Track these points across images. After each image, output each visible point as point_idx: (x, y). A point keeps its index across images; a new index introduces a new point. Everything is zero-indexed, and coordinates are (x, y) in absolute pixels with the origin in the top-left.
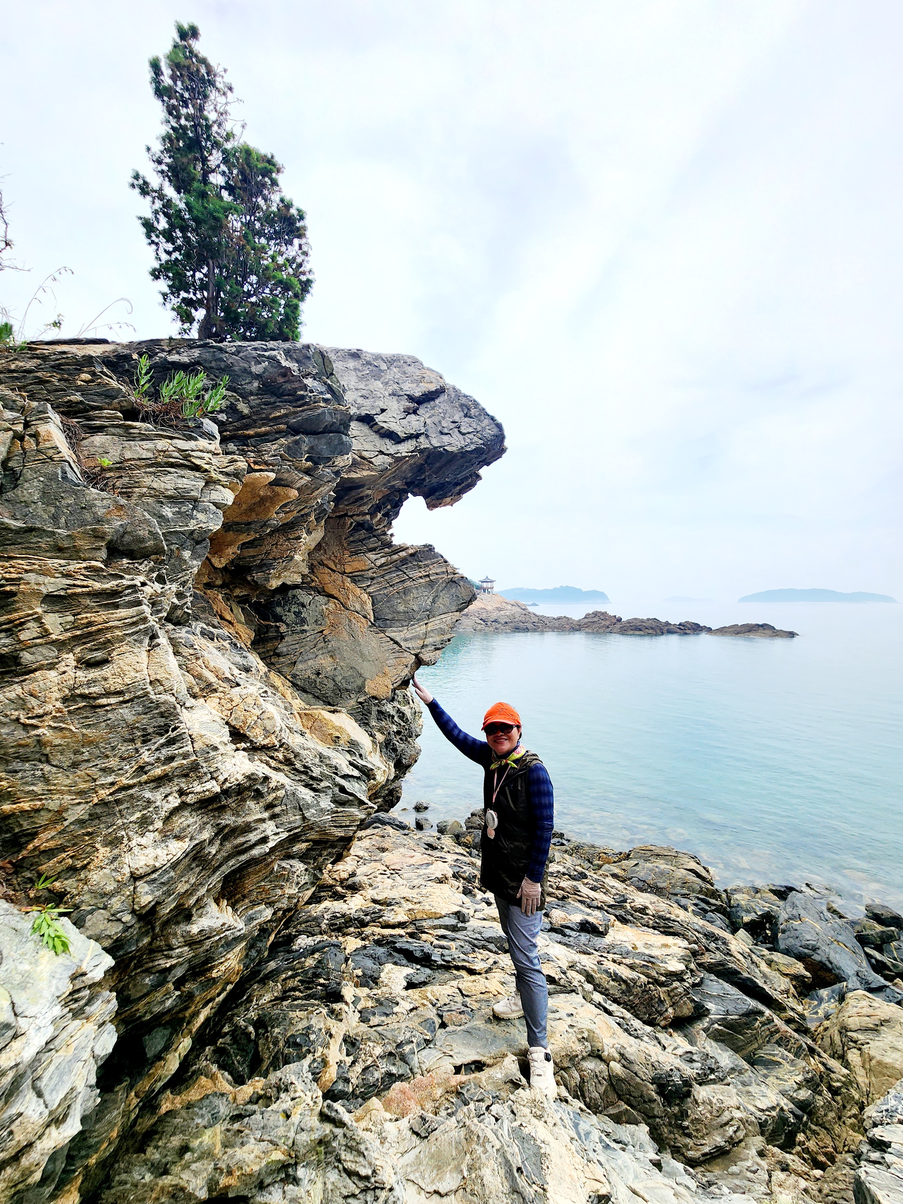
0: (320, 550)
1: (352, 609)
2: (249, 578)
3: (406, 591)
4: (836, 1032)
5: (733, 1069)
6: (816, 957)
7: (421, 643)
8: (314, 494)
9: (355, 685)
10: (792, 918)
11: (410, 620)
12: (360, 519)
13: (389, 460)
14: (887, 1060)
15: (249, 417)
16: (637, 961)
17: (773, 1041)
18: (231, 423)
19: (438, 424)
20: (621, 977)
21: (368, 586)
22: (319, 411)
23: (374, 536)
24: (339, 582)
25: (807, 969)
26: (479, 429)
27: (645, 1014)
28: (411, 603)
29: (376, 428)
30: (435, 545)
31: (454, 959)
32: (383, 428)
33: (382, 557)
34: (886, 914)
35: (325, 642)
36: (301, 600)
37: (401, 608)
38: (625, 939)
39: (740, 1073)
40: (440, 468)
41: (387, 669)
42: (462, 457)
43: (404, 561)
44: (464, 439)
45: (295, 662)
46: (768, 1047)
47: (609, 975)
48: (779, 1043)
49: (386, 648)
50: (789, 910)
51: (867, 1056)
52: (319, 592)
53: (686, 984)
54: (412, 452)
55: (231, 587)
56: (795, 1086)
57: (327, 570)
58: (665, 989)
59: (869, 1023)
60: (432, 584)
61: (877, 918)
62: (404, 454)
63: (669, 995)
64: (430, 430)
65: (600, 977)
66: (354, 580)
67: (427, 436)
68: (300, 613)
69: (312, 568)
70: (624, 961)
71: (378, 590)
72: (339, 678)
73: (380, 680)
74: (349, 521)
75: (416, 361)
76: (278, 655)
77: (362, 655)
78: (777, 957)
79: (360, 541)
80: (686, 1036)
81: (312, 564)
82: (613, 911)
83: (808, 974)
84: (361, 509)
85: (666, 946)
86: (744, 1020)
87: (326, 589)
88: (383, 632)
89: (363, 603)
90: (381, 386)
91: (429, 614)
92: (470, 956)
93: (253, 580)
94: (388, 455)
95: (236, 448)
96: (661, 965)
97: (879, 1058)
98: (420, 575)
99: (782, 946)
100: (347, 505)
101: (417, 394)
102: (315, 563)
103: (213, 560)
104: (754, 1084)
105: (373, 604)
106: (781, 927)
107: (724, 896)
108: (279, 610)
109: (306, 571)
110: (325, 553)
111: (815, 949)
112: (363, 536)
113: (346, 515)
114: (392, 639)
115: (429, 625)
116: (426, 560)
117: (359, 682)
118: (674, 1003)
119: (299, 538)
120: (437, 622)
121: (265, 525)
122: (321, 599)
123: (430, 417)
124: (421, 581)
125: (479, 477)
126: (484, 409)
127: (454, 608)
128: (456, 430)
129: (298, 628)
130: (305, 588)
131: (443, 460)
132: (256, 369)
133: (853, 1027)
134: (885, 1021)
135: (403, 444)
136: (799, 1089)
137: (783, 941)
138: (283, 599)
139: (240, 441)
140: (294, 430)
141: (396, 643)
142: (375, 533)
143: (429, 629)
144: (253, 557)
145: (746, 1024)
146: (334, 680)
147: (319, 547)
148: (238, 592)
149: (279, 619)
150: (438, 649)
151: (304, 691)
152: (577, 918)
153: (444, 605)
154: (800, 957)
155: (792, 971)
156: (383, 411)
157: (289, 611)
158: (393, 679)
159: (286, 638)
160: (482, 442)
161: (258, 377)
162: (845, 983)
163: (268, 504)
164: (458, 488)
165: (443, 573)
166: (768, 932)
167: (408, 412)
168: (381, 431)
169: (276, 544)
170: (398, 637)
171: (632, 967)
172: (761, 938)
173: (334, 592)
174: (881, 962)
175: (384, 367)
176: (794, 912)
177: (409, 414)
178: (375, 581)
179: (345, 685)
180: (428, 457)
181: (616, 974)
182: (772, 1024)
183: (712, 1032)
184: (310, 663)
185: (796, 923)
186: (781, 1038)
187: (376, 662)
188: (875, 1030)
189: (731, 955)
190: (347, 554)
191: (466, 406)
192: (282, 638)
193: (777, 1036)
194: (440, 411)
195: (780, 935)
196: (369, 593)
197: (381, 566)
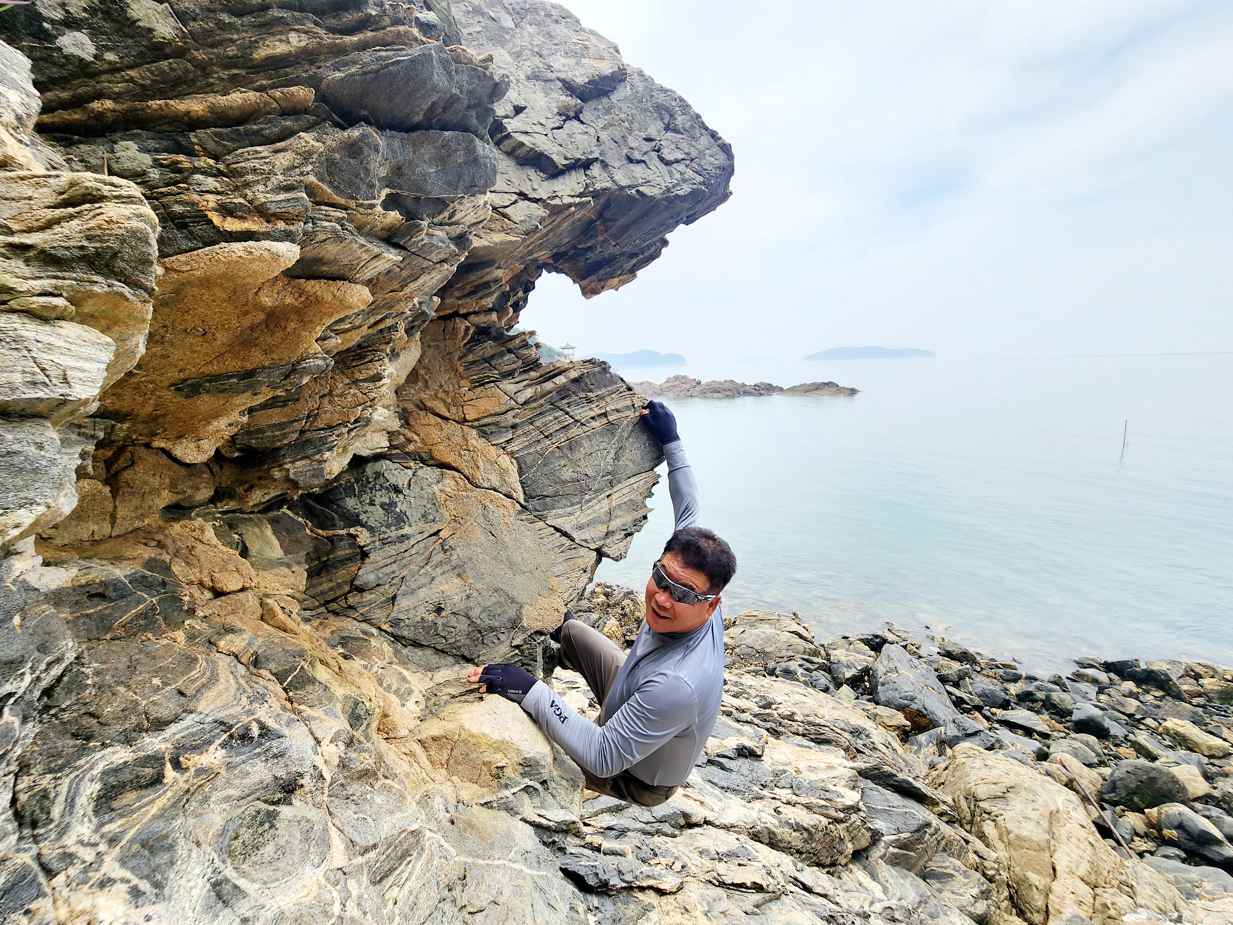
0: (416, 381)
1: (486, 485)
2: (277, 474)
3: (572, 445)
4: (962, 798)
5: (920, 902)
6: (914, 706)
7: (603, 529)
8: (407, 290)
9: (504, 619)
10: (890, 671)
11: (583, 492)
12: (480, 320)
13: (539, 211)
14: (1025, 833)
15: (180, 53)
16: (814, 800)
17: (941, 849)
18: (114, 69)
19: (621, 141)
20: (803, 826)
21: (508, 442)
22: (415, 51)
23: (510, 351)
24: (458, 439)
25: (906, 718)
26: (694, 154)
27: (827, 857)
28: (582, 463)
29: (507, 145)
30: (610, 362)
31: (636, 878)
32: (522, 144)
33: (526, 387)
34: (956, 651)
35: (445, 552)
36: (393, 480)
37: (567, 474)
38: (783, 759)
39: (926, 903)
40: (625, 229)
41: (554, 582)
42: (667, 208)
43: (563, 392)
44: (670, 172)
45: (394, 598)
46: (937, 858)
47: (791, 826)
48: (944, 850)
49: (550, 546)
50: (885, 662)
51: (1004, 829)
52: (423, 461)
53: (862, 814)
54: (580, 195)
55: (240, 490)
56: (972, 900)
57: (433, 419)
58: (844, 825)
59: (997, 790)
60: (611, 428)
61: (949, 655)
62: (567, 200)
63: (848, 831)
64: (609, 154)
65: (784, 833)
66: (484, 433)
67: (605, 165)
68: (393, 504)
69: (405, 416)
70: (798, 799)
71: (525, 447)
72: (475, 613)
73: (544, 602)
74: (462, 325)
75: (569, 17)
76: (361, 590)
77: (512, 564)
78: (881, 710)
79: (486, 360)
80: (865, 868)
81: (405, 410)
82: (763, 723)
83: (908, 723)
84: (483, 302)
85: (831, 767)
86: (916, 835)
87: (436, 454)
88: (541, 518)
89: (503, 473)
90: (507, 56)
91: (613, 479)
92: (652, 862)
93: (287, 479)
94: (536, 201)
95: (147, 159)
96: (838, 800)
97: (1016, 831)
98: (593, 414)
99: (883, 698)
100: (458, 298)
101: (580, 78)
102: (410, 406)
103: (178, 452)
104: (941, 915)
105: (521, 472)
106: (881, 680)
107: (823, 652)
108: (351, 503)
109: (395, 424)
110: (426, 386)
111: (912, 699)
112: (489, 352)
113: (456, 314)
114: (557, 530)
115: (614, 497)
116: (599, 387)
117: (511, 613)
118: (852, 838)
119: (377, 378)
120: (625, 491)
121: (294, 369)
122: (429, 473)
123: (604, 128)
124: (594, 424)
125: (665, 243)
126: (698, 117)
127: (647, 465)
128: (654, 154)
129: (393, 534)
130: (397, 456)
131: (635, 212)
133: (982, 796)
134: (1011, 787)
135: (561, 179)
136: (976, 902)
137: (883, 694)
138: (357, 481)
139: (161, 134)
140: (340, 109)
141: (565, 534)
142: (511, 345)
143: (614, 504)
144: (281, 426)
145: (917, 840)
146: (467, 616)
147: (413, 376)
148: (257, 497)
149: (354, 520)
150: (630, 534)
151: (417, 644)
152: (732, 743)
153: (633, 461)
154: (900, 708)
155: (894, 722)
156: (519, 110)
157: (372, 503)
158: (567, 594)
159: (372, 556)
160: (699, 179)
162: (942, 729)
163: (292, 326)
164: (634, 261)
165: (627, 408)
166: (867, 684)
167: (565, 115)
168: (519, 152)
169: (330, 393)
170: (566, 524)
171: (808, 807)
172: (861, 690)
173: (451, 458)
174: (960, 698)
176: (891, 665)
177: (568, 118)
178: (520, 432)
179: (487, 622)
180: (606, 206)
181: (797, 824)
182: (939, 833)
183: (889, 857)
184: (422, 593)
185: (894, 676)
186: (946, 845)
187: (536, 573)
188: (1002, 797)
189: (876, 749)
190: (465, 385)
191: (667, 109)
192: (364, 555)
193: (943, 843)
194: (622, 116)
195: (879, 687)
196: (512, 454)
197: (525, 403)
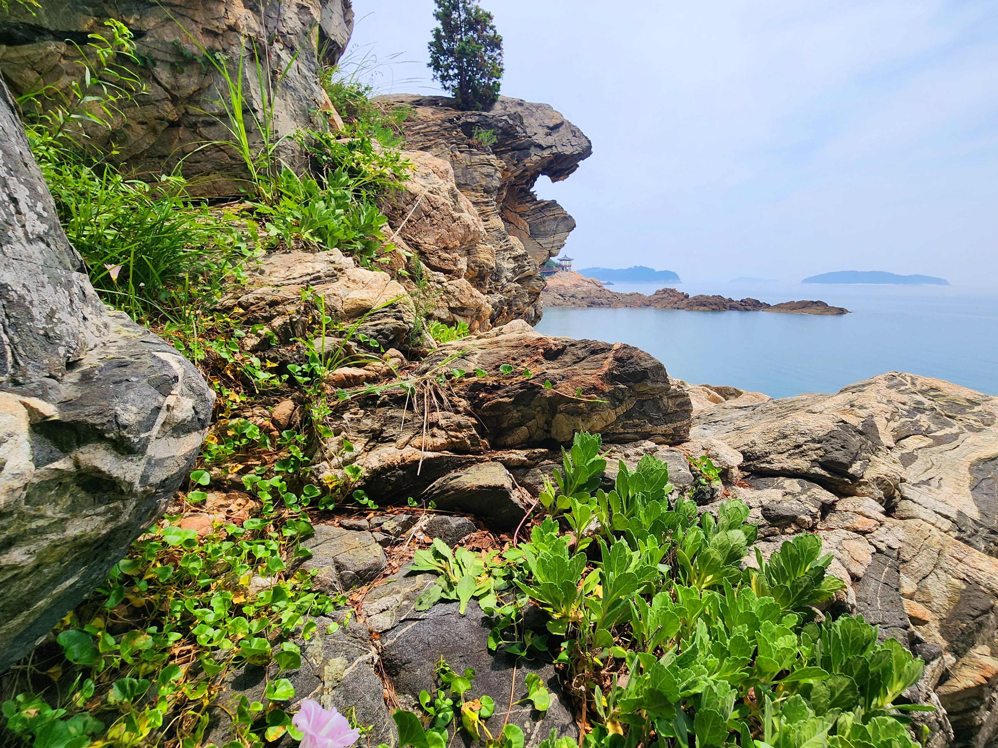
1: (520, 229)
3: (544, 222)
7: (551, 245)
11: (547, 235)
12: (523, 187)
13: (540, 158)
19: (561, 140)
21: (527, 219)
23: (529, 196)
24: (514, 217)
26: (580, 143)
28: (547, 227)
30: (557, 201)
32: (536, 143)
33: (532, 205)
37: (542, 229)
41: (537, 256)
42: (571, 157)
43: (543, 208)
44: (573, 148)
49: (536, 247)
54: (549, 154)
57: (508, 211)
60: (556, 219)
62: (546, 155)
64: (557, 144)
66: (521, 216)
67: (556, 147)
71: (532, 221)
74: (517, 188)
75: (550, 107)
79: (522, 198)
84: (523, 182)
87: (509, 220)
88: (535, 240)
89: (525, 227)
91: (555, 232)
94: (539, 156)
98: (551, 214)
100: (517, 180)
101: (551, 126)
102: (503, 208)
105: (530, 227)
110: (507, 203)
112: (524, 196)
113: (515, 184)
114: (538, 243)
115: (555, 237)
116: (553, 207)
120: (558, 236)
123: (557, 137)
124: (551, 217)
125: (578, 166)
126: (582, 133)
127: (566, 230)
128: (569, 143)
132: (500, 125)
135: (545, 150)
140: (513, 149)
141: (541, 245)
142: (529, 194)
143: (555, 239)
147: (505, 200)
150: (559, 248)
153: (562, 229)
156: (536, 134)
160: (581, 149)
161: (501, 128)
164: (567, 171)
165: (561, 214)
167: (547, 135)
170: (541, 242)
173: (512, 221)
175: (534, 110)
178: (530, 217)
180: (556, 157)
190: (517, 203)
191: (574, 131)
194: (562, 134)
196: (528, 222)
197: (533, 209)
